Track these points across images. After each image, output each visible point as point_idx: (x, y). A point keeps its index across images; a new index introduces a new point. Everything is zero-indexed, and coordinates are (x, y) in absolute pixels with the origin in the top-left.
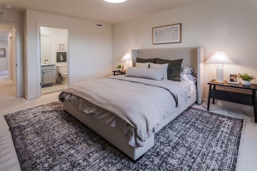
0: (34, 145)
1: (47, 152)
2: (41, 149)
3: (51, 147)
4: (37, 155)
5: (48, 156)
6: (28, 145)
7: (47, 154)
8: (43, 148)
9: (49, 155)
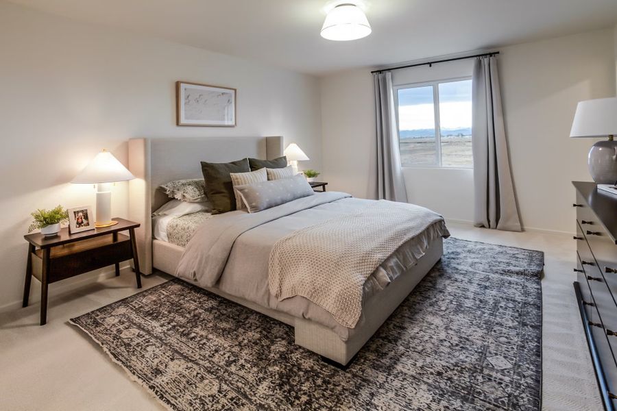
0: (506, 337)
1: (497, 314)
2: (501, 325)
3: (486, 315)
4: (513, 322)
5: (501, 310)
6: (515, 347)
7: (499, 313)
8: (497, 324)
9: (498, 310)
